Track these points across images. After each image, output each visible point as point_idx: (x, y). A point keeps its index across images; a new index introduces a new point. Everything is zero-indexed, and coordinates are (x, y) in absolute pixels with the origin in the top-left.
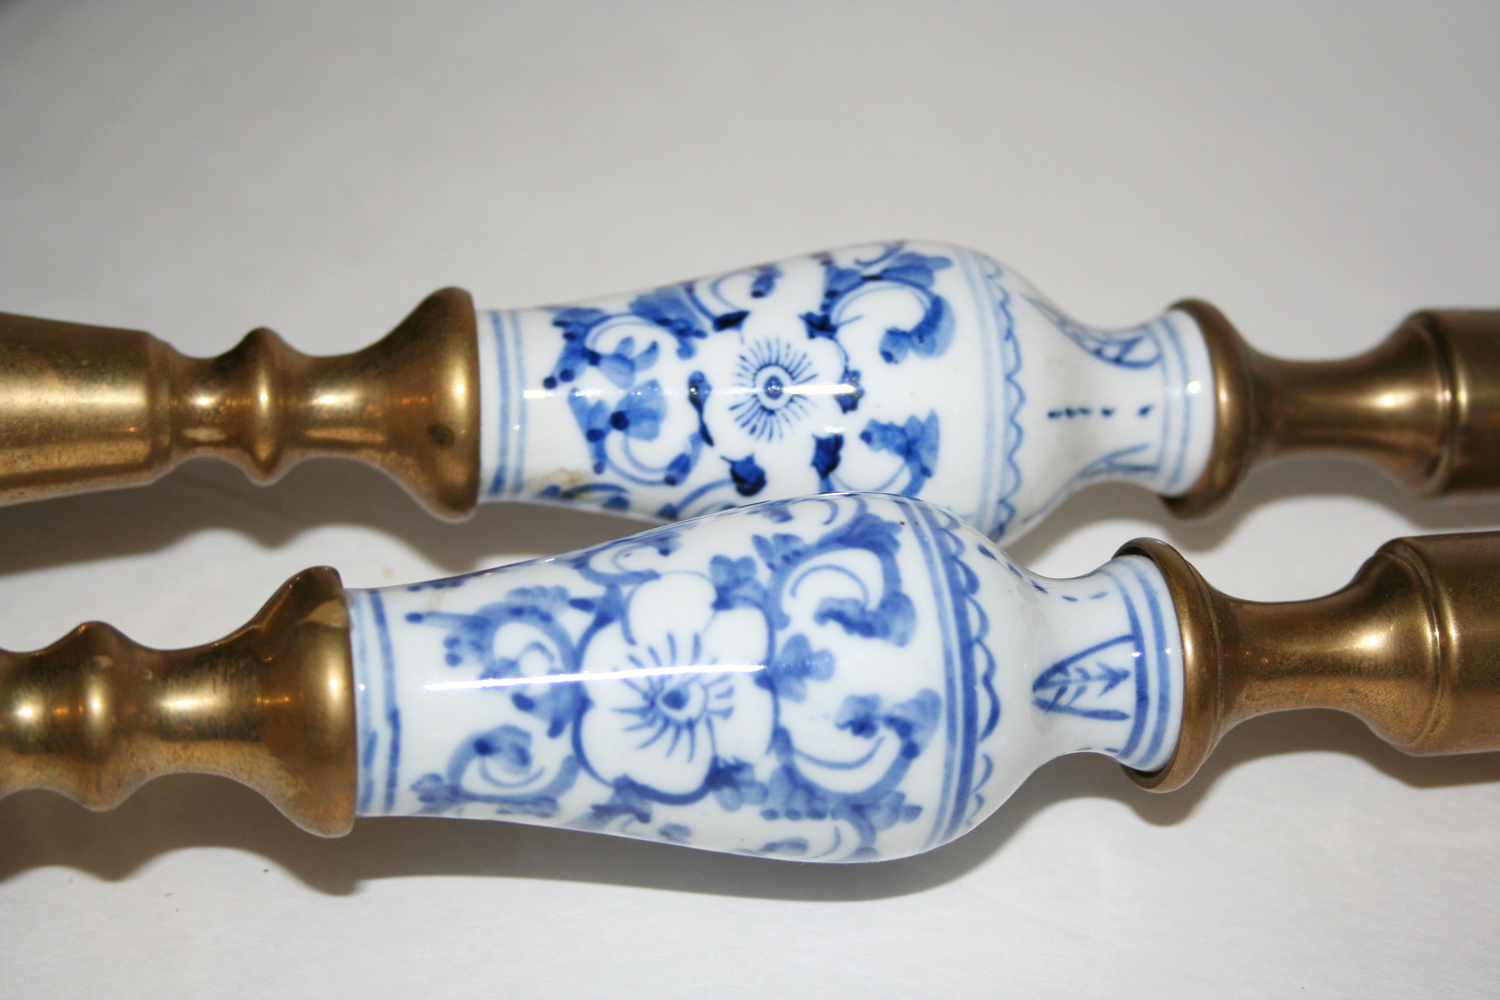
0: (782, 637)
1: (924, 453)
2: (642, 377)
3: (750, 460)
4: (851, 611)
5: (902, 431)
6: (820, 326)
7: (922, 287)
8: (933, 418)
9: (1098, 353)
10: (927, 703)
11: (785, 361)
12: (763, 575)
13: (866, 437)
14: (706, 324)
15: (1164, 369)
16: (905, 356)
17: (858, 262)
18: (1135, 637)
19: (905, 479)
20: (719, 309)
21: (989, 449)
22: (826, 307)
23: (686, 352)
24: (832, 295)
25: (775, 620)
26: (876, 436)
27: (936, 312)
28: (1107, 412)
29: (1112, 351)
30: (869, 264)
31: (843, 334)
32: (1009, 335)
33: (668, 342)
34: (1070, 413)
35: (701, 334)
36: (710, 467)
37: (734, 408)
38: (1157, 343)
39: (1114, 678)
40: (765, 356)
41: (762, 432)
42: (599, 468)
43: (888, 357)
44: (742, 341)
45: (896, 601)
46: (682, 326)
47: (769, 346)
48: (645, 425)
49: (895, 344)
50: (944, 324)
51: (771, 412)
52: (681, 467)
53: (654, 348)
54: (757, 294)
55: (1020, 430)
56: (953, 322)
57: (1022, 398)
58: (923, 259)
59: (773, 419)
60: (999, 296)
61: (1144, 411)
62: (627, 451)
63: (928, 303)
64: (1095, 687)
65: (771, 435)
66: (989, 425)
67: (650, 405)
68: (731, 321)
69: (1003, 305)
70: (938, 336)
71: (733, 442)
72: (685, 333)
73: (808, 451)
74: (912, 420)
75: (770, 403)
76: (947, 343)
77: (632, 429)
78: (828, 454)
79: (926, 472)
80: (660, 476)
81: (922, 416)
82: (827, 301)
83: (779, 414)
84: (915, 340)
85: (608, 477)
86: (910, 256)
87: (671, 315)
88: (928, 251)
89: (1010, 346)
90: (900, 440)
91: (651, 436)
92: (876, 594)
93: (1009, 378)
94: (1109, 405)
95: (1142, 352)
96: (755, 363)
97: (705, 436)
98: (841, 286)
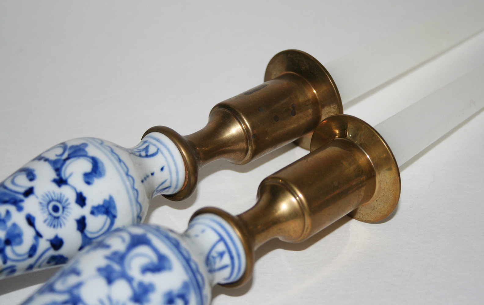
0: (135, 284)
1: (112, 211)
2: (9, 224)
3: (56, 237)
4: (151, 267)
5: (103, 206)
6: (61, 182)
7: (85, 155)
8: (111, 198)
9: (140, 156)
10: (186, 286)
11: (55, 198)
12: (116, 267)
13: (92, 213)
14: (21, 197)
15: (162, 153)
16: (93, 180)
17: (57, 156)
18: (222, 239)
19: (109, 221)
20: (22, 190)
21: (131, 201)
22: (59, 174)
23: (20, 209)
24: (58, 170)
25: (130, 280)
26: (95, 211)
27: (95, 163)
28: (152, 174)
29: (143, 154)
30: (62, 154)
31: (70, 181)
32: (120, 161)
33: (12, 209)
34: (145, 179)
35: (22, 201)
36: (43, 245)
37: (45, 221)
38: (155, 145)
39: (221, 255)
40: (48, 199)
41: (58, 225)
42: (5, 262)
43: (88, 183)
44: (37, 197)
45: (162, 258)
46: (13, 201)
47: (47, 195)
48: (17, 240)
49: (88, 178)
50: (100, 165)
51: (58, 218)
52: (33, 249)
53: (8, 212)
54: (32, 180)
55: (137, 191)
56: (102, 163)
57: (134, 180)
58: (77, 146)
59: (60, 220)
60: (109, 149)
61: (162, 169)
62: (13, 252)
63: (91, 160)
64: (218, 260)
65: (61, 226)
66: (128, 192)
67: (17, 232)
68: (29, 192)
69: (112, 151)
70: (100, 169)
71: (48, 233)
72: (16, 203)
73: (74, 225)
74: (105, 201)
75: (56, 215)
76: (104, 170)
77: (13, 243)
78: (81, 224)
79: (114, 217)
80: (26, 256)
81: (107, 198)
82: (58, 173)
83: (61, 218)
84: (94, 174)
85: (9, 263)
86: (72, 147)
87: (7, 198)
88: (77, 143)
89: (122, 164)
90: (103, 210)
91: (20, 243)
92: (154, 258)
93: (127, 174)
94: (152, 172)
95: (152, 150)
96: (45, 203)
97: (38, 235)
98: (58, 166)
